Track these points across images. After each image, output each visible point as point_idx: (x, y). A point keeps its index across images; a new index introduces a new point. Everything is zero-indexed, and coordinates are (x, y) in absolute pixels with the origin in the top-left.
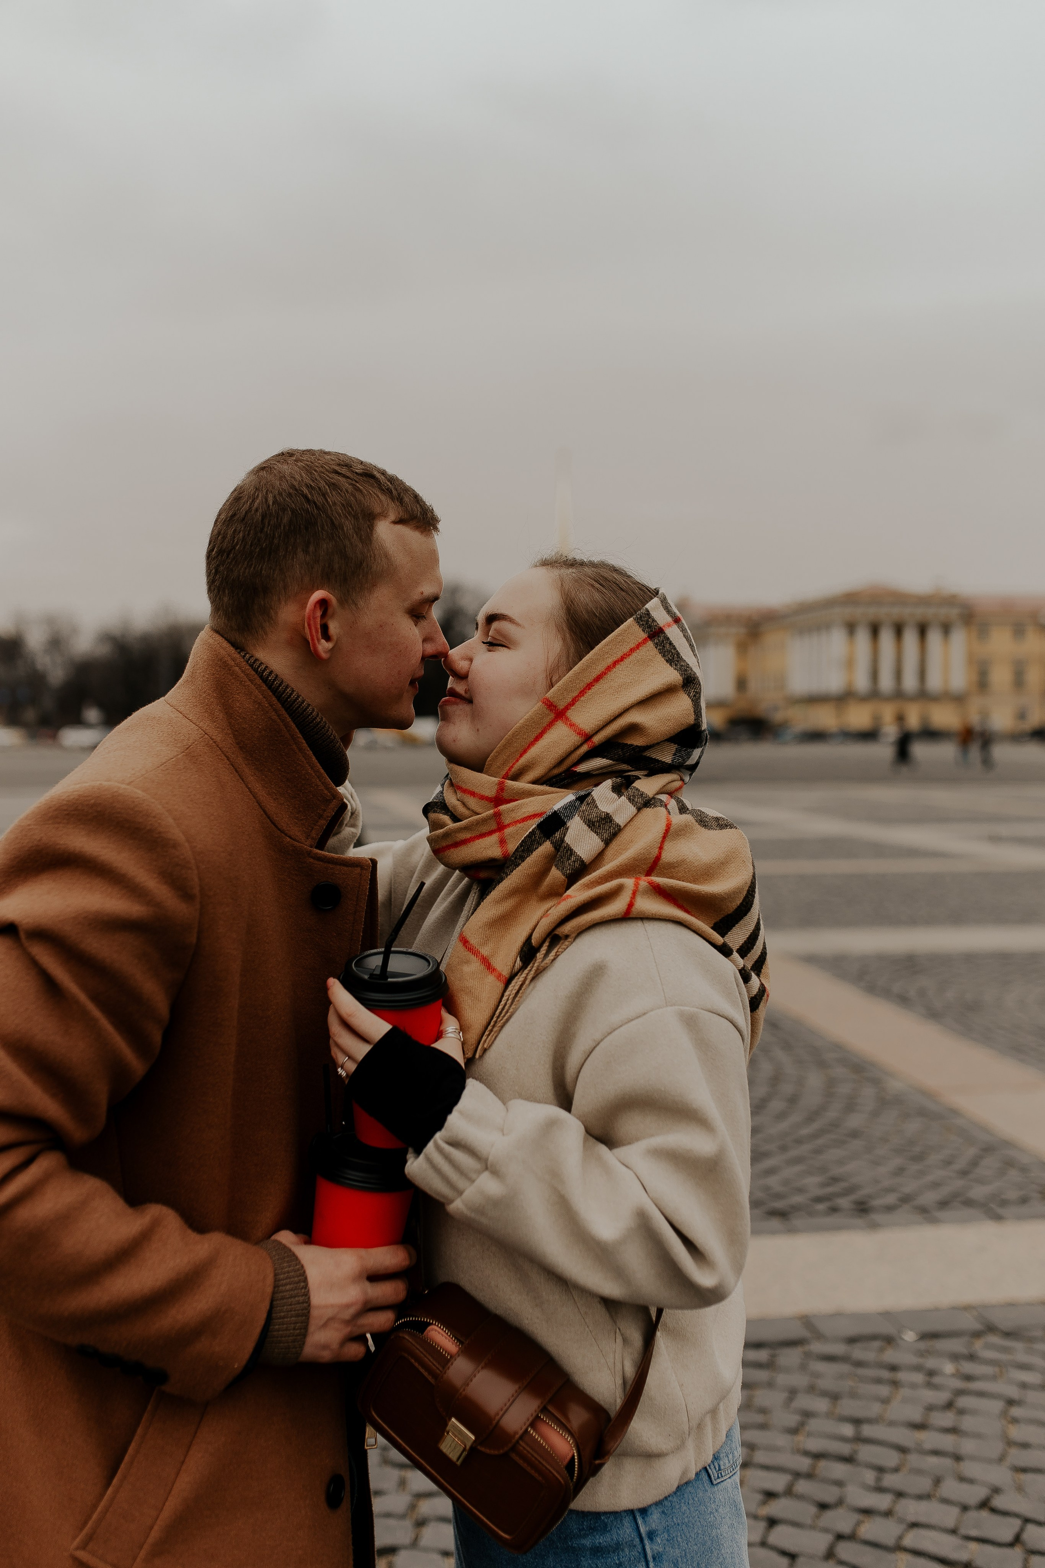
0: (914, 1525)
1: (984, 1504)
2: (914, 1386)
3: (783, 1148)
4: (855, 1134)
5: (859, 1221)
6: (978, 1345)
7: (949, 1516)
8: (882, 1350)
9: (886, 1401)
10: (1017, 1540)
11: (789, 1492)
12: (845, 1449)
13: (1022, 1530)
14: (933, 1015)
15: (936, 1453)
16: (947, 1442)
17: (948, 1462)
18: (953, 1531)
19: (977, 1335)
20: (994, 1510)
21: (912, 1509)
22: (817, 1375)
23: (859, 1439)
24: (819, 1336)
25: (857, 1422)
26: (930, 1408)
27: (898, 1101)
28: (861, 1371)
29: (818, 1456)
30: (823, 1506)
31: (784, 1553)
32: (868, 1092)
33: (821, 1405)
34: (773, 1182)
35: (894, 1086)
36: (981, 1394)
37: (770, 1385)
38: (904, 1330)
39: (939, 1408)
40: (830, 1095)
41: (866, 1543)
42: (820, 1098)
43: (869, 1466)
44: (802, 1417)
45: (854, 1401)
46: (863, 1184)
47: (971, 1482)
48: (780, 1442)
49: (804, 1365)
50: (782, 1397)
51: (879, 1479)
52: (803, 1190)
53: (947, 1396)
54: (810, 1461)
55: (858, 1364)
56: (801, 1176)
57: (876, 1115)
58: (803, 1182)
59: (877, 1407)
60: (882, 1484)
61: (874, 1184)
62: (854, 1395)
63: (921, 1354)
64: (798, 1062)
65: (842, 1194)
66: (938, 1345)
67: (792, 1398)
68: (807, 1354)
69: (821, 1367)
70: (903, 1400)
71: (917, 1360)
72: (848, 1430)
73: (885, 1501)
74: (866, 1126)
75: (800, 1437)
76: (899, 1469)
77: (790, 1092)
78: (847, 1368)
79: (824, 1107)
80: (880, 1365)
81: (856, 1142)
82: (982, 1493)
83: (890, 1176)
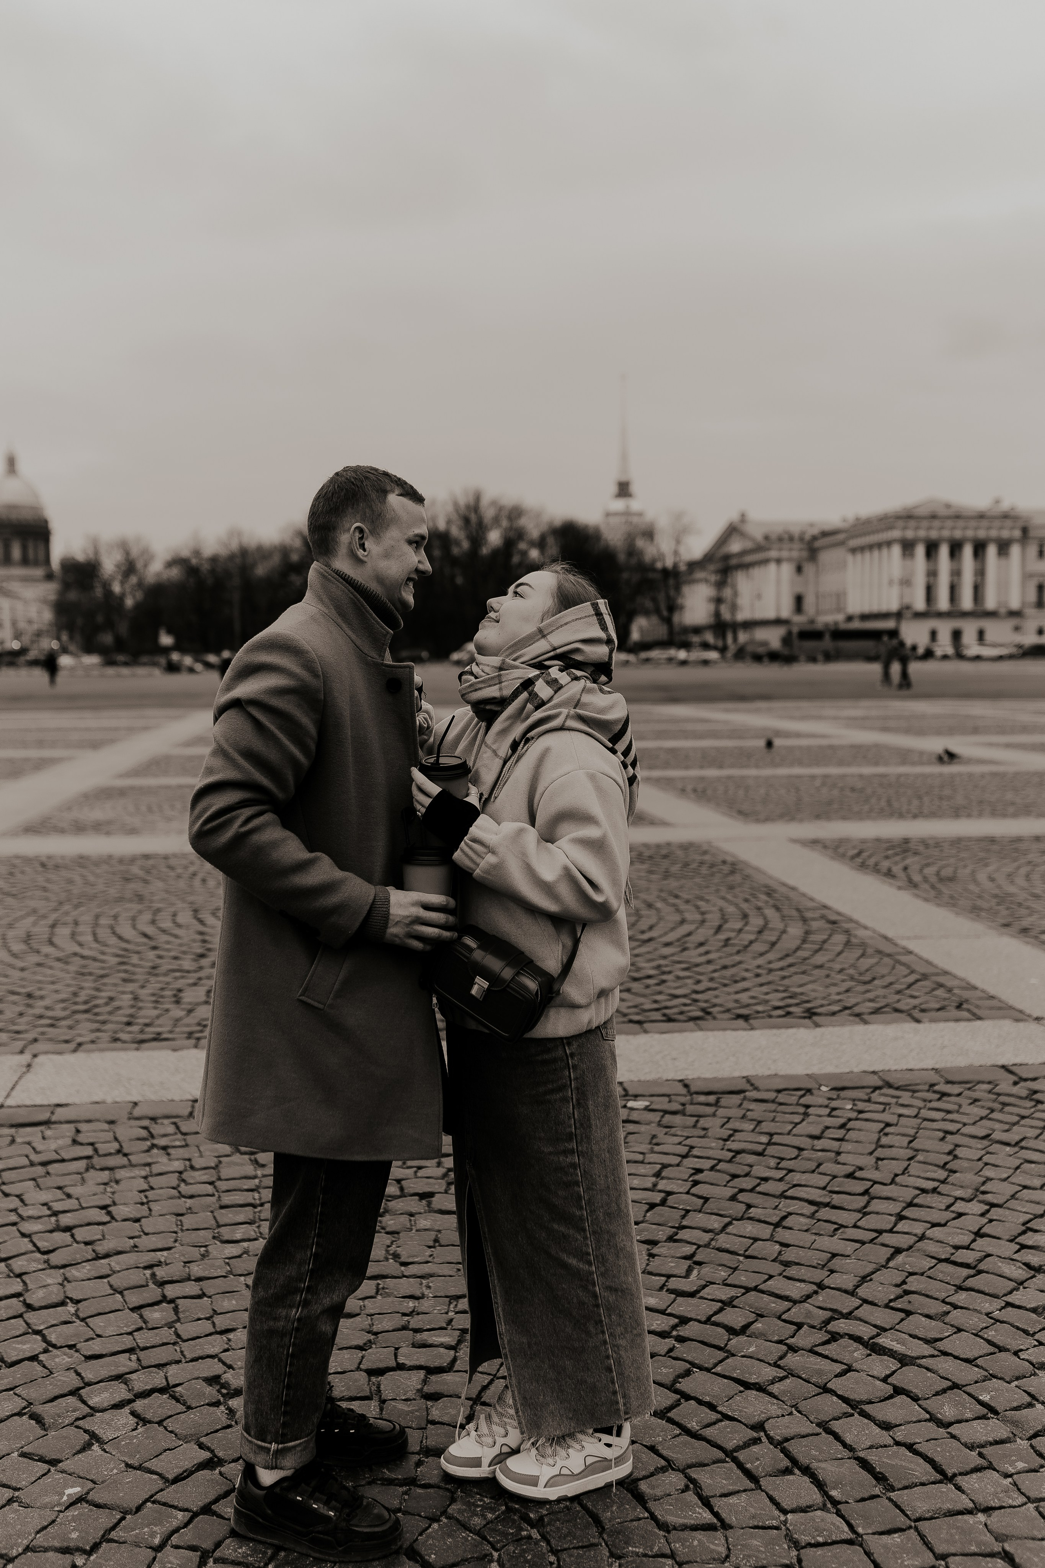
0: (795, 1186)
1: (850, 1176)
2: (820, 1116)
3: (758, 975)
4: (821, 967)
5: (807, 1021)
6: (875, 1096)
7: (822, 1181)
8: (801, 1096)
9: (797, 1124)
10: (866, 1192)
11: (712, 1168)
12: (760, 1148)
13: (872, 1186)
14: (912, 884)
15: (823, 1150)
16: (835, 1145)
17: (832, 1155)
18: (824, 1188)
19: (876, 1088)
20: (854, 1178)
21: (796, 1178)
22: (748, 1110)
23: (769, 1144)
24: (756, 1089)
25: (771, 1135)
26: (827, 1128)
27: (863, 945)
28: (782, 1108)
29: (738, 1152)
30: (734, 1176)
31: (699, 1197)
32: (839, 939)
33: (749, 1126)
34: (744, 997)
35: (861, 933)
36: (867, 1120)
37: (714, 1115)
38: (821, 1085)
39: (834, 1128)
40: (804, 941)
41: (760, 1193)
42: (798, 942)
43: (773, 1157)
44: (731, 1132)
45: (773, 1124)
46: (815, 999)
47: (844, 1164)
48: (714, 1144)
49: (741, 1105)
50: (719, 1122)
51: (779, 1163)
52: (767, 1002)
53: (842, 1121)
54: (731, 1154)
55: (781, 1104)
56: (767, 994)
57: (839, 954)
58: (767, 997)
59: (790, 1127)
60: (780, 1166)
61: (824, 998)
62: (773, 1120)
63: (829, 1099)
64: (783, 918)
65: (797, 1005)
66: (843, 1094)
67: (727, 1122)
68: (745, 1098)
69: (753, 1106)
70: (808, 1123)
71: (826, 1102)
72: (764, 1139)
73: (780, 1174)
74: (829, 961)
75: (728, 1143)
76: (795, 1158)
77: (774, 939)
78: (772, 1106)
79: (798, 949)
80: (798, 1104)
81: (816, 972)
82: (850, 1169)
83: (839, 994)
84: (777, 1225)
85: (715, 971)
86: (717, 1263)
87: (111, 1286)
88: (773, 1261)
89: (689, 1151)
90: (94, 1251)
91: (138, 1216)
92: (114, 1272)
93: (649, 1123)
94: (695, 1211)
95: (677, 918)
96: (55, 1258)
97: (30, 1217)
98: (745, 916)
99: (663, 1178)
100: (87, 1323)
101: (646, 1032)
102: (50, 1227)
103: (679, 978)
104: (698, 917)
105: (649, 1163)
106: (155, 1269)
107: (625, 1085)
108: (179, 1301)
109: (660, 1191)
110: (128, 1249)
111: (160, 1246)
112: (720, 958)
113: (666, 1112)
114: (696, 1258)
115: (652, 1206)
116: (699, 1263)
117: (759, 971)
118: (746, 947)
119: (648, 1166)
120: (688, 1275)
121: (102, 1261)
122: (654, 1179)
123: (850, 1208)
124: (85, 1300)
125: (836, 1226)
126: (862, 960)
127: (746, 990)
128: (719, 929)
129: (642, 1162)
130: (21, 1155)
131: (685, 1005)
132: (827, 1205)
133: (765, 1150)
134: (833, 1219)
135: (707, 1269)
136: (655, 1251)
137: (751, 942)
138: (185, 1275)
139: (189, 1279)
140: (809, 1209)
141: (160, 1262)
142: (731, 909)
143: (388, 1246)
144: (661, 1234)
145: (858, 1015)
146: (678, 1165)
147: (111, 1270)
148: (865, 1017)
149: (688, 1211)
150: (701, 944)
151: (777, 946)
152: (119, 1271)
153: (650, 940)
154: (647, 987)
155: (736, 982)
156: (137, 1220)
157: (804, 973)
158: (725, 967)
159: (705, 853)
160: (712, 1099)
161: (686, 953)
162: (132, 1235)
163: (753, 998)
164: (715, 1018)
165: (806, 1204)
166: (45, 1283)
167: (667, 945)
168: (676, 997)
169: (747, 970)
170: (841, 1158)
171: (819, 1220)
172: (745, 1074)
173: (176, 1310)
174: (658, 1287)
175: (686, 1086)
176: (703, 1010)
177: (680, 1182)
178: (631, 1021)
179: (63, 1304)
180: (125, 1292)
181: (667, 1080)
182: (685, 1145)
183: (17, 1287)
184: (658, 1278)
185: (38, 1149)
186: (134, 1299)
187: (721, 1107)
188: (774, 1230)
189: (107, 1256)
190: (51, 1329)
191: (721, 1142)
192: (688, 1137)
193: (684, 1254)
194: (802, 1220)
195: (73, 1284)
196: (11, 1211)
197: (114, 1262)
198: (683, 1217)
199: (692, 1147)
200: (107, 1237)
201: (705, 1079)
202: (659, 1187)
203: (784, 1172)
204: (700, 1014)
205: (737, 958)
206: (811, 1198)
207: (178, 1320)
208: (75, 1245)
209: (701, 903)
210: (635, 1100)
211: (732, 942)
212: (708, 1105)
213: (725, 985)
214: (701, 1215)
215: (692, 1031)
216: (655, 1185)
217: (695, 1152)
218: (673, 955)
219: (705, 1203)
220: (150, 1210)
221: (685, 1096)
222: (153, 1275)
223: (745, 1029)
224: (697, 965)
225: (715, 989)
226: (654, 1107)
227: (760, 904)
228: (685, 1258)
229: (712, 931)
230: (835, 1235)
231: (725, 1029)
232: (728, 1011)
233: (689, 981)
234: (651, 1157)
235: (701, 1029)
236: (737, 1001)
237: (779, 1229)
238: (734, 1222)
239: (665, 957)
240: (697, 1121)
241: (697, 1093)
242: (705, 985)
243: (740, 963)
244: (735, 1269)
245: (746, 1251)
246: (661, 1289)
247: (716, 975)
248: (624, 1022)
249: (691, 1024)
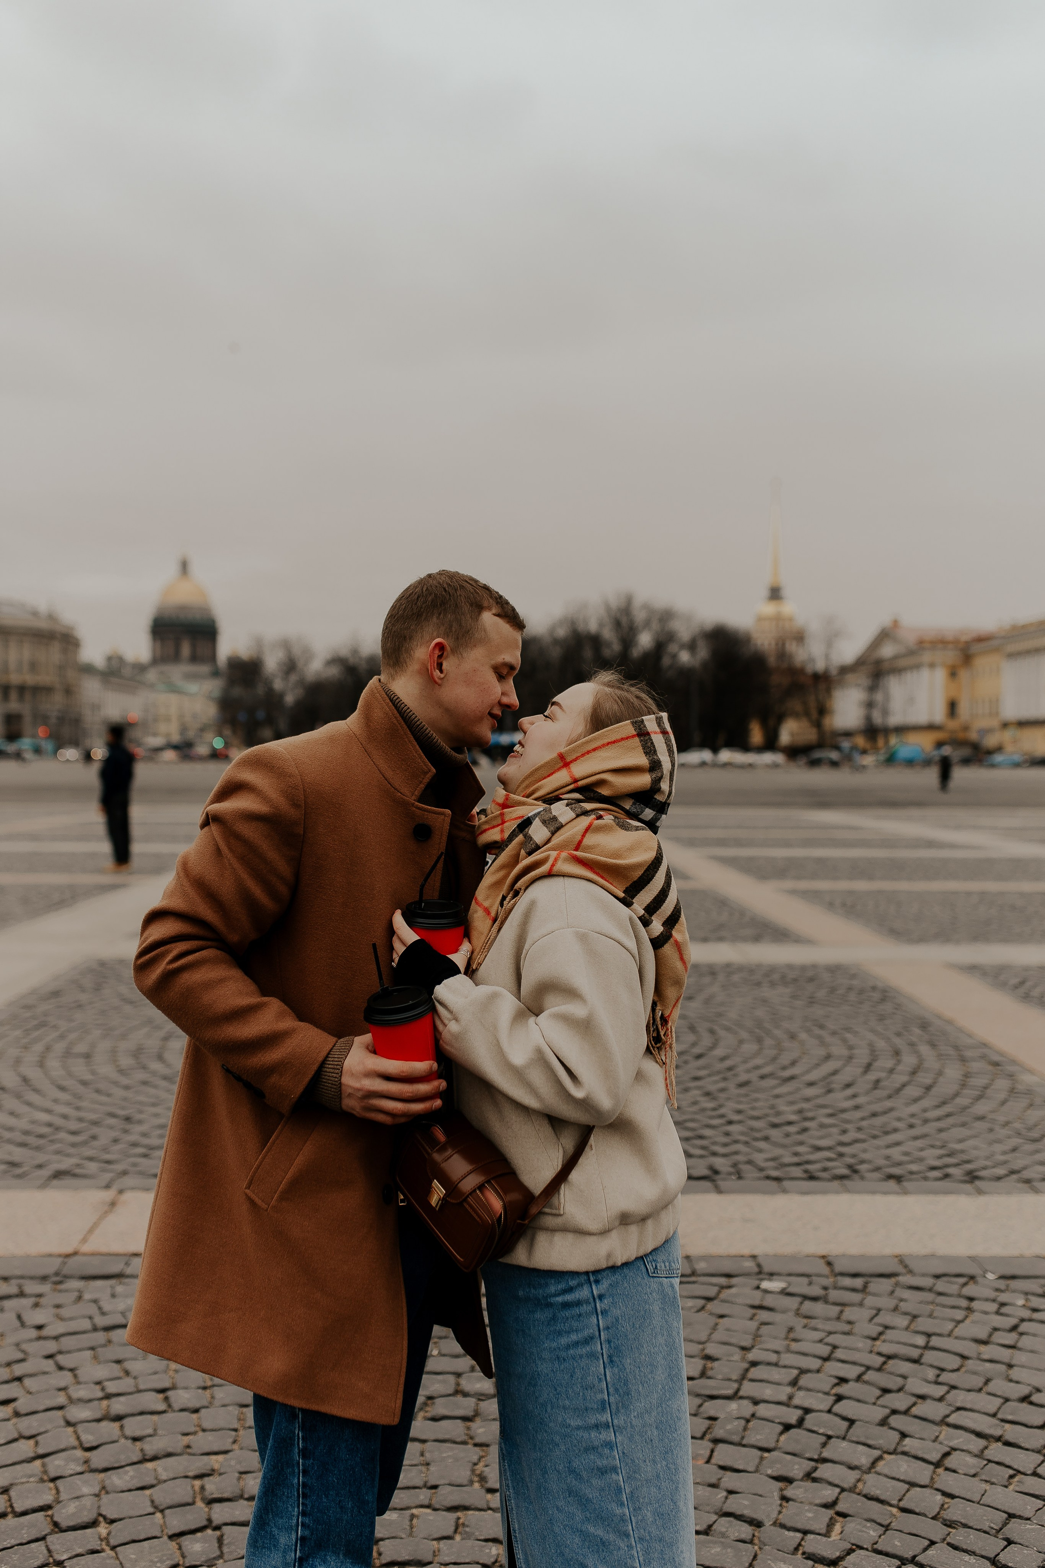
0: (959, 1409)
1: (1025, 1399)
2: (986, 1313)
3: (911, 1126)
4: (981, 1118)
5: (968, 1186)
7: (993, 1404)
8: (965, 1284)
9: (959, 1322)
11: (859, 1378)
12: (915, 1353)
15: (991, 1361)
16: (1005, 1354)
17: (1003, 1368)
18: (994, 1415)
20: (1031, 1403)
21: (959, 1398)
22: (901, 1300)
23: (926, 1347)
24: (911, 1272)
25: (929, 1335)
26: (996, 1329)
27: (1029, 1092)
28: (941, 1299)
29: (889, 1357)
30: (886, 1391)
31: (844, 1418)
32: (1002, 1084)
33: (903, 1322)
34: (896, 1153)
35: (1027, 1079)
36: (1042, 1322)
37: (861, 1304)
38: (985, 1271)
39: (1004, 1330)
40: (963, 1085)
41: (916, 1417)
42: (955, 1087)
43: (931, 1366)
44: (881, 1329)
45: (930, 1320)
46: (977, 1158)
47: (1017, 1382)
48: (860, 1345)
49: (892, 1292)
50: (867, 1313)
51: (938, 1376)
52: (921, 1160)
53: (1013, 1321)
54: (882, 1359)
55: (940, 1294)
56: (922, 1149)
57: (1004, 1103)
58: (923, 1154)
59: (950, 1326)
60: (941, 1379)
61: (987, 1158)
62: (930, 1316)
63: (997, 1290)
64: (940, 1056)
65: (956, 1165)
66: (1014, 1284)
67: (877, 1315)
68: (897, 1284)
69: (907, 1294)
70: (973, 1322)
71: (993, 1294)
72: (921, 1341)
73: (940, 1391)
74: (992, 1112)
75: (878, 1343)
76: (958, 1370)
77: (928, 1081)
78: (930, 1296)
79: (956, 1095)
80: (960, 1296)
81: (979, 1125)
82: (1024, 1390)
83: (1004, 1153)
84: (937, 1465)
85: (863, 1119)
86: (865, 1516)
87: (152, 1501)
88: (934, 1518)
89: (832, 1352)
90: (142, 1450)
91: (198, 1405)
92: (160, 1482)
93: (784, 1312)
94: (838, 1437)
95: (822, 1052)
96: (98, 1459)
97: (80, 1400)
98: (897, 1053)
99: (800, 1389)
100: (117, 1554)
101: (785, 1191)
102: (98, 1415)
103: (822, 1126)
104: (845, 1052)
105: (785, 1367)
106: (206, 1479)
107: (760, 1260)
108: (226, 1529)
109: (797, 1407)
110: (179, 1451)
111: (216, 1448)
112: (869, 1103)
113: (805, 1298)
114: (840, 1507)
115: (787, 1427)
116: (844, 1515)
117: (913, 1121)
118: (898, 1091)
119: (784, 1370)
120: (827, 1534)
121: (150, 1465)
122: (789, 1390)
123: (1027, 1446)
124: (120, 1520)
125: (1011, 1472)
126: (1029, 1112)
127: (898, 1144)
128: (868, 1068)
129: (776, 1365)
130: (84, 1317)
131: (829, 1160)
132: (998, 1439)
133: (921, 1356)
134: (1007, 1461)
135: (852, 1525)
136: (789, 1492)
137: (904, 1086)
138: (237, 1492)
139: (241, 1497)
140: (977, 1444)
141: (213, 1470)
142: (881, 1044)
143: (475, 1464)
144: (797, 1468)
145: (1028, 1181)
146: (818, 1371)
147: (156, 1478)
148: (1035, 1184)
149: (829, 1437)
150: (848, 1086)
151: (934, 1090)
152: (165, 1481)
153: (792, 1078)
154: (787, 1135)
155: (887, 1133)
156: (196, 1411)
157: (963, 1125)
158: (874, 1115)
159: (854, 976)
160: (858, 1282)
161: (831, 1095)
162: (186, 1431)
163: (906, 1154)
164: (862, 1178)
165: (973, 1437)
166: (78, 1494)
167: (811, 1084)
168: (818, 1149)
169: (899, 1119)
170: (1015, 1373)
171: (989, 1461)
172: (898, 1251)
173: (220, 1540)
174: (792, 1548)
175: (829, 1264)
176: (850, 1167)
177: (820, 1395)
178: (768, 1178)
179: (94, 1524)
180: (167, 1512)
181: (808, 1256)
182: (827, 1344)
183: (47, 1498)
184: (791, 1534)
185: (106, 1307)
186: (177, 1521)
187: (870, 1294)
188: (934, 1472)
189: (154, 1458)
190: (75, 1560)
191: (869, 1342)
192: (830, 1333)
193: (824, 1501)
194: (970, 1460)
195: (111, 1496)
196: (60, 1390)
197: (161, 1468)
198: (824, 1445)
199: (835, 1347)
200: (160, 1432)
201: (852, 1257)
202: (796, 1401)
203: (945, 1388)
204: (845, 1171)
205: (888, 1104)
206: (978, 1428)
207: (221, 1556)
208: (123, 1441)
209: (848, 1036)
210: (770, 1280)
211: (882, 1084)
212: (854, 1290)
213: (875, 1137)
214: (844, 1444)
215: (837, 1192)
216: (790, 1397)
217: (839, 1354)
218: (817, 1097)
219: (850, 1427)
220: (213, 1397)
221: (827, 1277)
222: (202, 1488)
223: (897, 1193)
224: (844, 1111)
225: (863, 1141)
226: (791, 1290)
227: (914, 1039)
228: (826, 1506)
229: (860, 1070)
230: (1010, 1484)
231: (874, 1192)
232: (877, 1169)
233: (835, 1130)
234: (788, 1359)
235: (848, 1191)
236: (888, 1158)
237: (940, 1470)
238: (886, 1456)
239: (807, 1100)
240: (841, 1312)
241: (842, 1274)
242: (852, 1135)
243: (891, 1110)
244: (887, 1527)
245: (900, 1500)
246: (796, 1549)
247: (864, 1123)
248: (759, 1179)
249: (836, 1184)
